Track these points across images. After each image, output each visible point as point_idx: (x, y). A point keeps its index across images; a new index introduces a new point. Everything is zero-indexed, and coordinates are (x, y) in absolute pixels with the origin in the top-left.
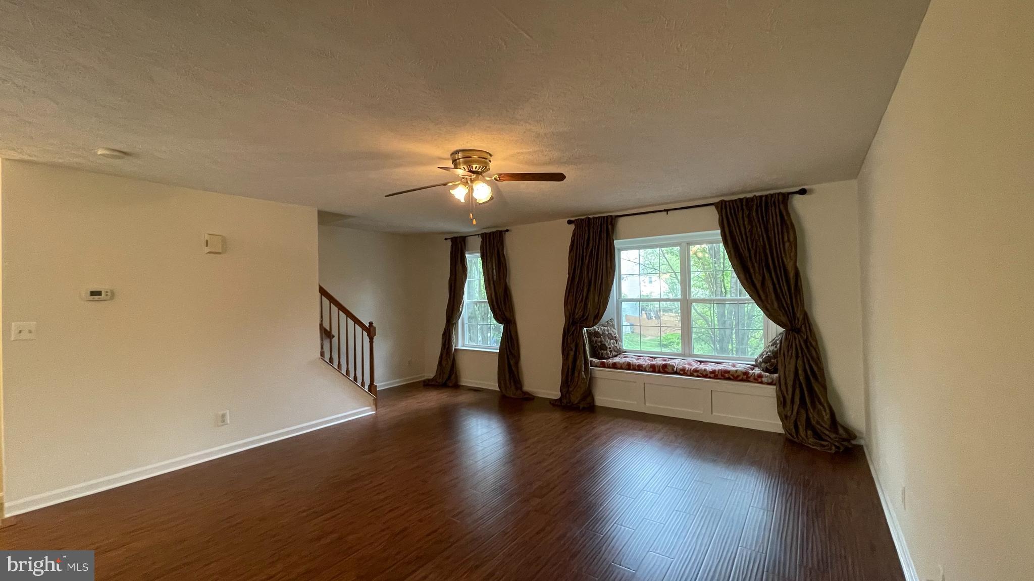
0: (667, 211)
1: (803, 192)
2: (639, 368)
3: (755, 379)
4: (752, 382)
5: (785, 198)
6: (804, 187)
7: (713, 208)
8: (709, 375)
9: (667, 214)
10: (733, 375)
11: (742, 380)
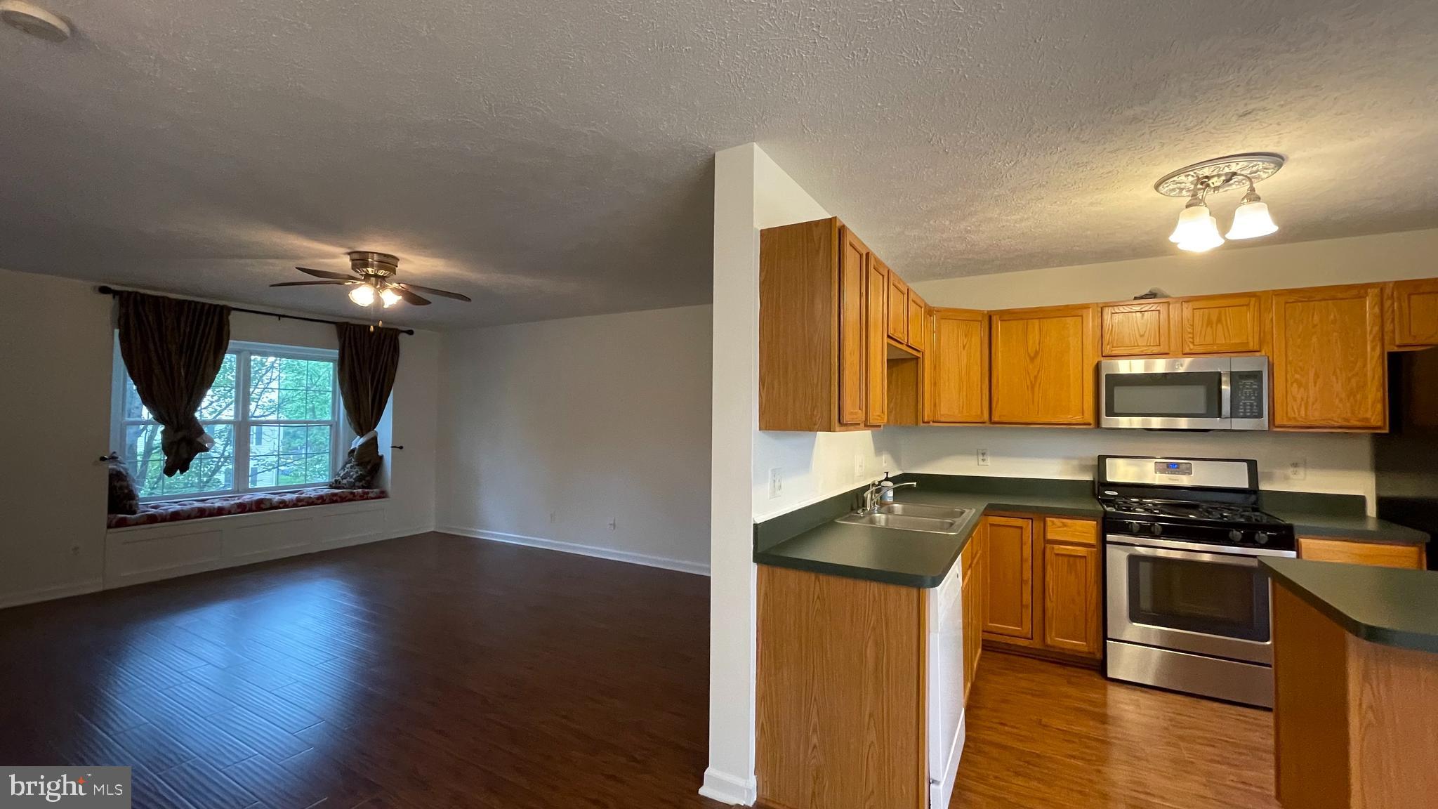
0: (280, 316)
1: (410, 333)
2: (220, 511)
3: (361, 496)
4: (358, 500)
5: (396, 332)
6: (413, 329)
7: (333, 327)
8: (316, 501)
9: (279, 319)
10: (340, 497)
11: (350, 500)
